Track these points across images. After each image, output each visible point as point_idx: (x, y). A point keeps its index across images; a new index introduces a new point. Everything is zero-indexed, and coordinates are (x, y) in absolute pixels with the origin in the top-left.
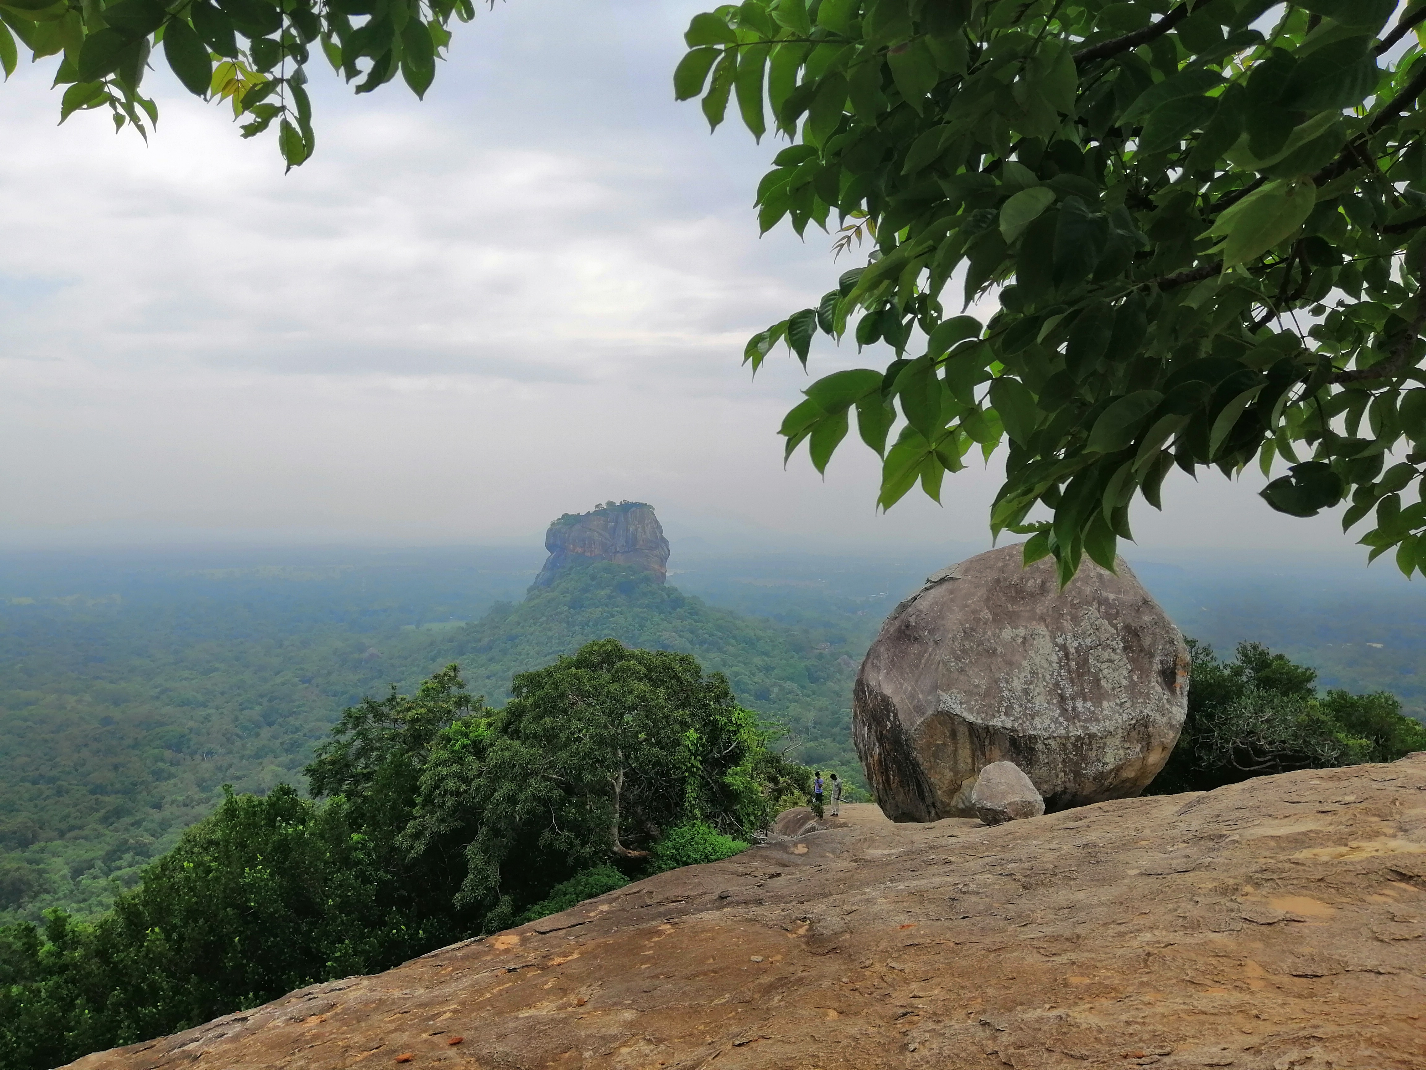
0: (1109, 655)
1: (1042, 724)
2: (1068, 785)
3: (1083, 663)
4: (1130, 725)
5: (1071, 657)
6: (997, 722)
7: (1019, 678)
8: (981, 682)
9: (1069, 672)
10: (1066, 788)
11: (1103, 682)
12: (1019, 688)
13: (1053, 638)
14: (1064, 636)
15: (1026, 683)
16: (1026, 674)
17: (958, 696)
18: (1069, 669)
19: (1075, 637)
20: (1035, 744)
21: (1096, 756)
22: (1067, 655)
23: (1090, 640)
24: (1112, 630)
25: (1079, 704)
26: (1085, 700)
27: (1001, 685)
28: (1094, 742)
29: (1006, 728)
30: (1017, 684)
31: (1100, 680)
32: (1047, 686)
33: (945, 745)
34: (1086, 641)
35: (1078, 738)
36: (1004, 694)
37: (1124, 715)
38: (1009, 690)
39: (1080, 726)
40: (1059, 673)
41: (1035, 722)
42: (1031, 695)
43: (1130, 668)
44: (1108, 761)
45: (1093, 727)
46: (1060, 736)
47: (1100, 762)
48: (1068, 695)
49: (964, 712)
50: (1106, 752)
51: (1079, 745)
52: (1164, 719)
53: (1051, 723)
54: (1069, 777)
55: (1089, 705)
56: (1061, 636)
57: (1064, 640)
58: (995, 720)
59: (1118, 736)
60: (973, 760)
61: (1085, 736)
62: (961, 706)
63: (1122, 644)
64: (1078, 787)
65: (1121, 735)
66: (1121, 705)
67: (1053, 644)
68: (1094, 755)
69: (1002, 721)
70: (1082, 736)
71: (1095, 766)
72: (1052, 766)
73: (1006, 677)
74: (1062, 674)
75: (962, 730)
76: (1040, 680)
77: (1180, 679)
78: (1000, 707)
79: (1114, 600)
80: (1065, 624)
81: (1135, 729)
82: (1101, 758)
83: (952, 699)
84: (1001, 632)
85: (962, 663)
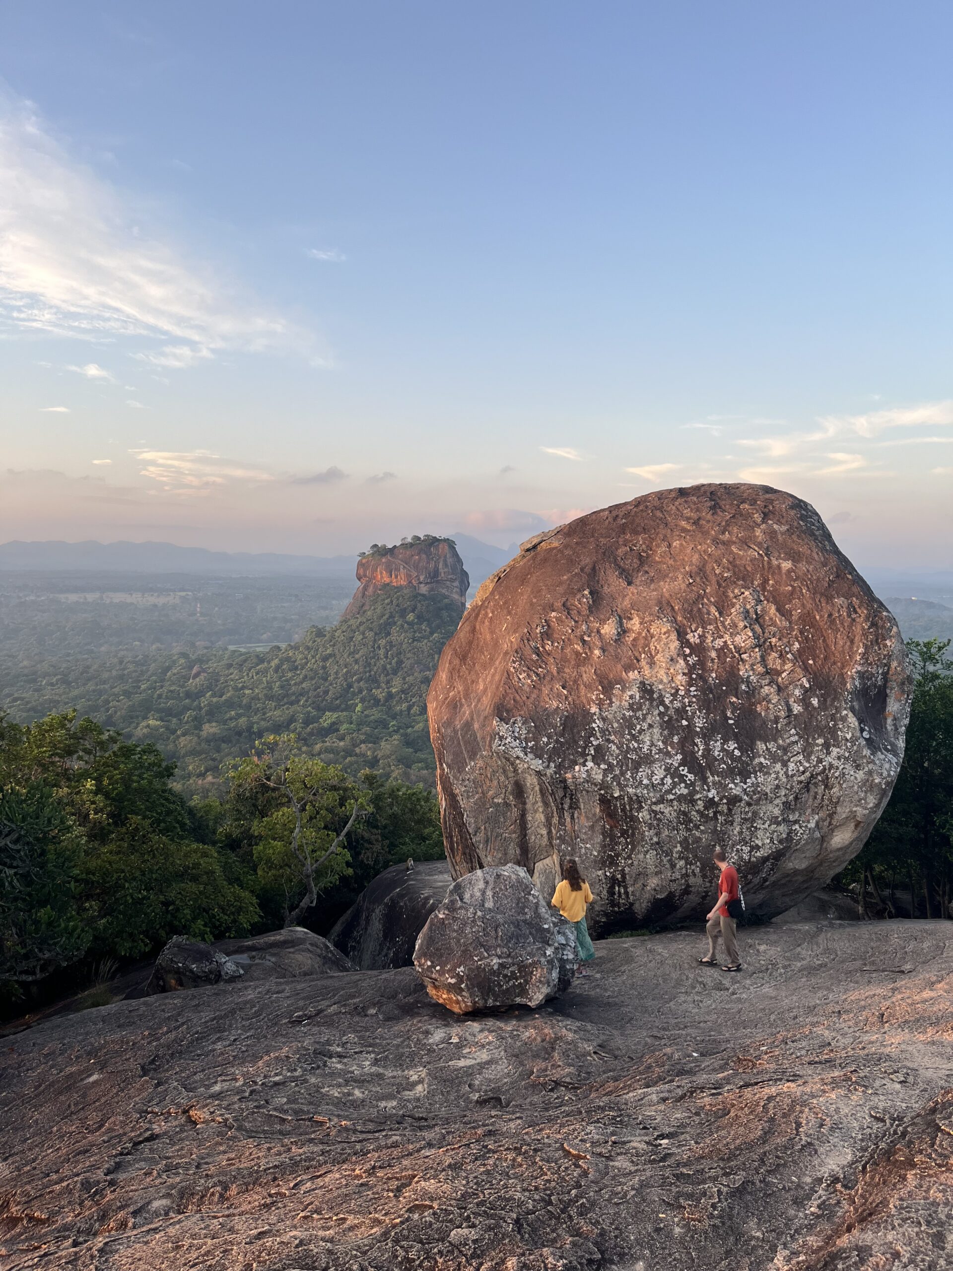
0: (774, 663)
1: (651, 776)
3: (729, 674)
4: (799, 782)
5: (709, 665)
6: (579, 772)
7: (621, 699)
8: (561, 706)
9: (705, 689)
11: (760, 708)
12: (620, 716)
13: (682, 632)
14: (700, 629)
16: (633, 692)
17: (524, 726)
18: (704, 684)
19: (719, 633)
20: (639, 811)
22: (703, 661)
23: (743, 637)
24: (781, 620)
25: (716, 746)
26: (726, 739)
27: (592, 710)
28: (736, 810)
29: (593, 783)
30: (617, 708)
31: (756, 703)
32: (665, 714)
33: (507, 805)
34: (738, 639)
35: (710, 803)
36: (594, 725)
37: (791, 766)
38: (604, 719)
39: (714, 783)
40: (688, 691)
41: (640, 774)
42: (638, 727)
43: (807, 686)
44: (760, 844)
45: (736, 785)
46: (680, 798)
47: (746, 844)
48: (698, 729)
49: (529, 755)
50: (756, 828)
51: (711, 815)
52: (860, 775)
53: (665, 777)
54: (693, 867)
55: (732, 748)
56: (696, 631)
57: (700, 636)
58: (577, 768)
59: (777, 801)
60: (550, 833)
61: (721, 799)
62: (527, 744)
63: (796, 643)
64: (708, 884)
65: (784, 799)
66: (785, 750)
67: (682, 643)
68: (735, 832)
69: (587, 771)
70: (716, 799)
71: (737, 850)
72: (665, 849)
73: (602, 696)
74: (692, 694)
75: (531, 781)
76: (654, 704)
77: (893, 704)
78: (587, 746)
79: (789, 570)
80: (705, 611)
81: (808, 790)
82: (748, 838)
83: (513, 732)
84: (602, 624)
85: (537, 675)
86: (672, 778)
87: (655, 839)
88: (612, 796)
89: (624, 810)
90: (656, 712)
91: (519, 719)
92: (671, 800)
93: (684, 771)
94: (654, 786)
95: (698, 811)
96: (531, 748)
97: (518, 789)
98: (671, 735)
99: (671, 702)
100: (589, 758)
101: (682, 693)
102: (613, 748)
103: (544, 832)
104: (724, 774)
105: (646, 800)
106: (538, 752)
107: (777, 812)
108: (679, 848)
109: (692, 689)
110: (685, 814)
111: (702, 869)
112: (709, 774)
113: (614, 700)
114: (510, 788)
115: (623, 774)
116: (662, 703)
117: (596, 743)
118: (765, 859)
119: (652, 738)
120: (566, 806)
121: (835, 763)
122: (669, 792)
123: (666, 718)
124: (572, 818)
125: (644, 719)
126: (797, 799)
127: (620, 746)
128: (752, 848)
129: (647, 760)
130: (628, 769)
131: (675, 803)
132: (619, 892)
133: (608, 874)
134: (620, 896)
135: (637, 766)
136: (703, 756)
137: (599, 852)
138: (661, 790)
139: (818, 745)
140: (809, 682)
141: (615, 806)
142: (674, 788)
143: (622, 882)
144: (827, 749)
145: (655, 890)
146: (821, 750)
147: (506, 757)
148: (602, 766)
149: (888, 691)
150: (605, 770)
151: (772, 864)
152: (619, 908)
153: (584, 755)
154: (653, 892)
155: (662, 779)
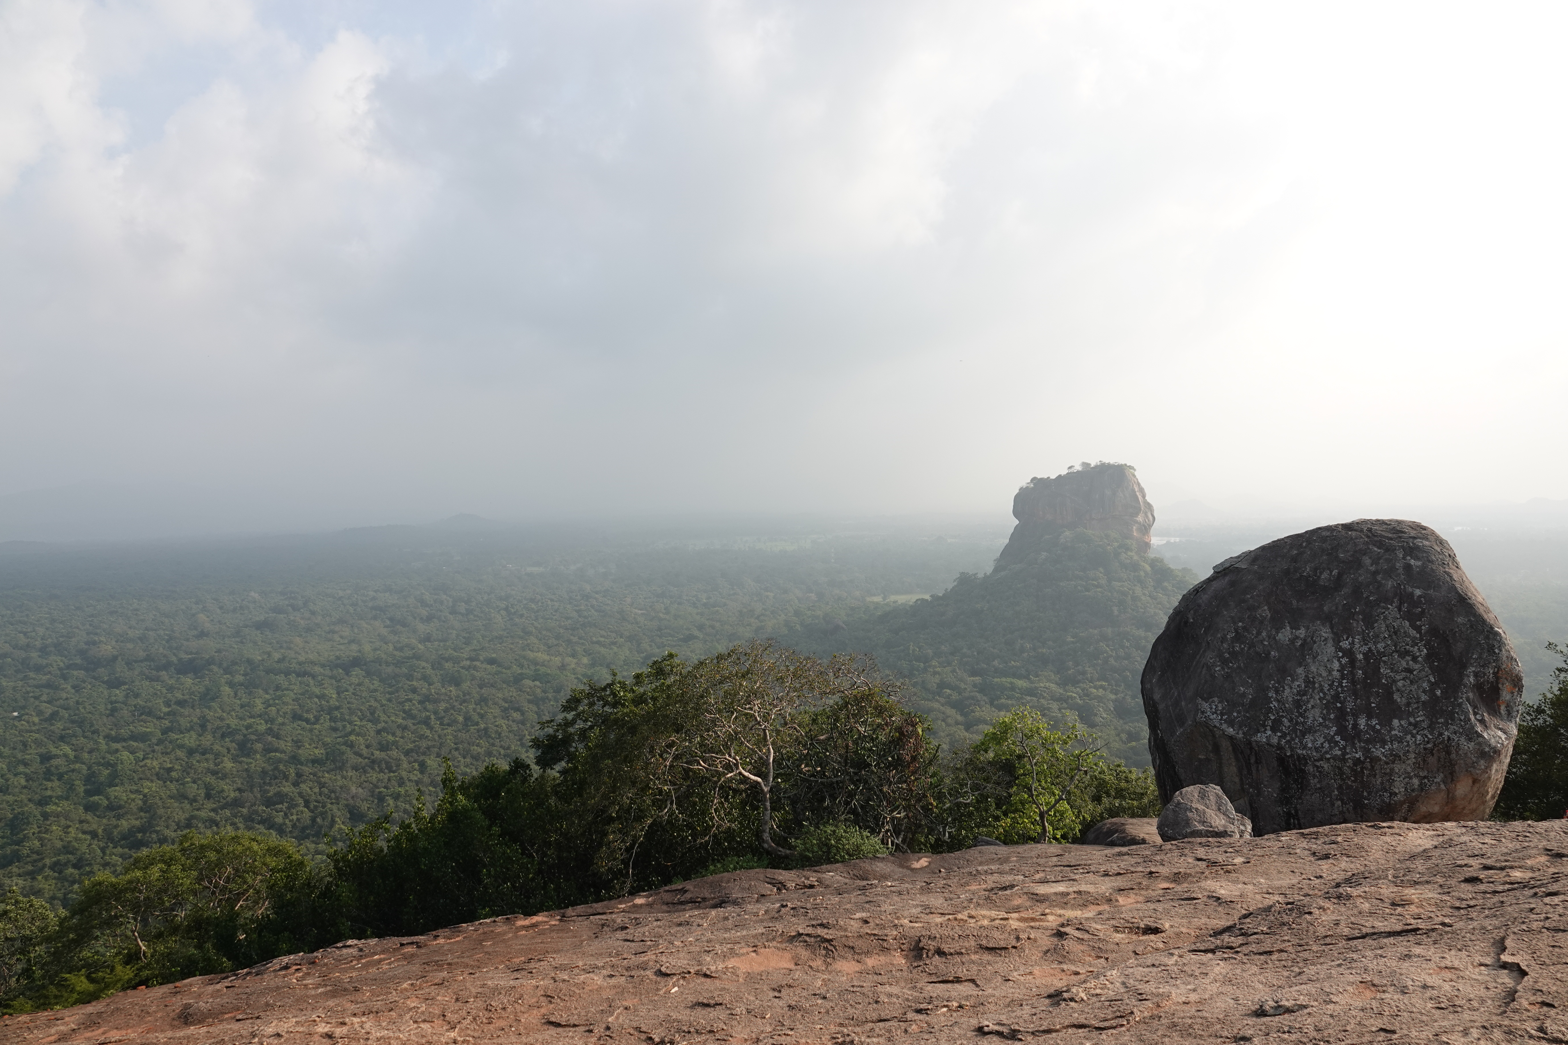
0: (1407, 664)
1: (1313, 742)
2: (1347, 816)
3: (1372, 672)
4: (1425, 749)
5: (1358, 664)
6: (1261, 738)
7: (1291, 688)
8: (1246, 691)
9: (1353, 682)
11: (1396, 697)
12: (1290, 699)
13: (1337, 640)
14: (1350, 638)
15: (1299, 693)
16: (1300, 683)
17: (1220, 705)
18: (1353, 679)
19: (1365, 641)
20: (1305, 765)
21: (1382, 783)
22: (1353, 661)
23: (1383, 645)
24: (1413, 633)
25: (1362, 722)
26: (1369, 717)
27: (1270, 695)
28: (1377, 767)
29: (1271, 745)
30: (1288, 693)
31: (1393, 693)
32: (1324, 698)
33: (1208, 759)
34: (1379, 646)
35: (1357, 762)
36: (1272, 705)
37: (1419, 737)
38: (1278, 701)
39: (1361, 747)
40: (1340, 684)
41: (1305, 740)
42: (1304, 707)
43: (1433, 680)
44: (1397, 791)
45: (1377, 749)
46: (1335, 758)
47: (1386, 791)
48: (1349, 710)
49: (1223, 725)
50: (1393, 780)
51: (1359, 770)
52: (1472, 745)
53: (1324, 742)
55: (1374, 723)
56: (1347, 639)
57: (1350, 644)
58: (1259, 735)
59: (1409, 762)
60: (1241, 780)
61: (1365, 759)
62: (1222, 717)
63: (1425, 650)
65: (1414, 760)
66: (1416, 725)
67: (1336, 648)
68: (1378, 782)
69: (1267, 737)
70: (1362, 759)
71: (1380, 796)
72: (1326, 792)
73: (1277, 685)
74: (1344, 685)
75: (1225, 744)
76: (1316, 691)
77: (1505, 695)
78: (1266, 720)
79: (1420, 597)
80: (1355, 625)
81: (1433, 755)
82: (1387, 787)
83: (1211, 708)
84: (1277, 633)
85: (1229, 668)
86: (1329, 743)
87: (1318, 786)
88: (1285, 755)
89: (1294, 765)
90: (1317, 697)
91: (1216, 699)
92: (1329, 759)
93: (1338, 738)
94: (1316, 748)
95: (1349, 767)
96: (1225, 720)
97: (1216, 749)
98: (1329, 713)
99: (1329, 690)
100: (1268, 728)
102: (1285, 720)
103: (1237, 780)
104: (1368, 741)
105: (1310, 758)
106: (1231, 723)
107: (1409, 770)
108: (1336, 792)
109: (1344, 681)
110: (1339, 768)
111: (1355, 808)
112: (1356, 741)
113: (1286, 687)
114: (1210, 748)
115: (1293, 739)
116: (1322, 690)
117: (1273, 718)
118: (1402, 803)
119: (1314, 715)
120: (1253, 760)
121: (1453, 736)
122: (1327, 752)
123: (1325, 702)
124: (1258, 770)
125: (1308, 702)
126: (1424, 761)
127: (1291, 720)
128: (1391, 794)
129: (1310, 730)
130: (1296, 736)
131: (1331, 761)
135: (1303, 734)
136: (1353, 728)
137: (1278, 795)
138: (1321, 751)
139: (1439, 723)
140: (1434, 678)
141: (1288, 762)
142: (1331, 750)
143: (1296, 816)
144: (1447, 726)
146: (1442, 727)
147: (1206, 724)
148: (1279, 734)
149: (1500, 686)
150: (1280, 737)
151: (1409, 807)
153: (1264, 726)
155: (1322, 744)
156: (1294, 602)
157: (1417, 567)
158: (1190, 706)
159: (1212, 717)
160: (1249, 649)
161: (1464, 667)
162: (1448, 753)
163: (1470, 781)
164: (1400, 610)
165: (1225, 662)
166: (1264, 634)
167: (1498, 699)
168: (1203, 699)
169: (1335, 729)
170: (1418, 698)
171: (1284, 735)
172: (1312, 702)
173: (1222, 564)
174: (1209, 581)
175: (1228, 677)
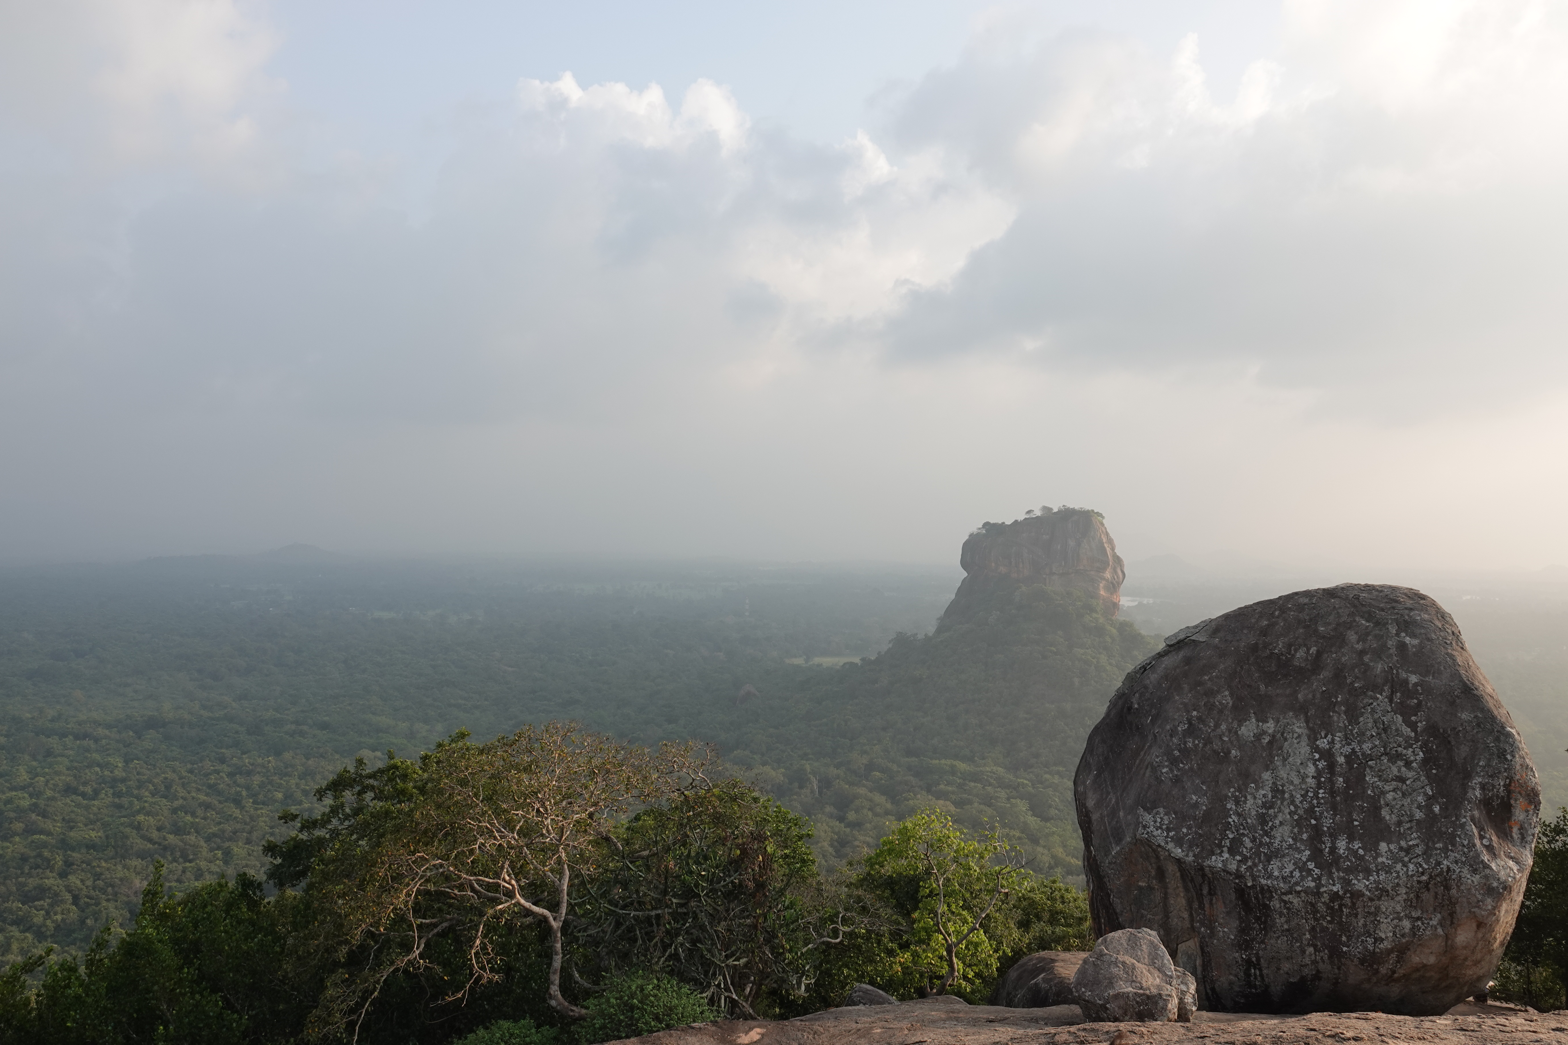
0: (1399, 771)
1: (1281, 869)
2: (1321, 966)
3: (1356, 780)
4: (1419, 882)
5: (1338, 769)
6: (1216, 862)
7: (1255, 798)
8: (1199, 800)
9: (1332, 793)
10: (1318, 971)
11: (1385, 813)
12: (1254, 813)
13: (1313, 738)
14: (1330, 736)
15: (1264, 805)
16: (1265, 791)
17: (1166, 818)
18: (1332, 788)
19: (1347, 740)
20: (1270, 900)
21: (1365, 925)
22: (1332, 766)
23: (1370, 745)
24: (1407, 731)
25: (1342, 845)
26: (1351, 839)
27: (1229, 806)
28: (1359, 904)
29: (1228, 872)
30: (1251, 805)
31: (1380, 808)
32: (1295, 813)
33: (1150, 888)
34: (1365, 746)
35: (1335, 896)
36: (1230, 820)
37: (1411, 866)
38: (1239, 815)
39: (1339, 878)
40: (1316, 794)
41: (1270, 867)
42: (1270, 824)
43: (1431, 793)
44: (1383, 937)
45: (1359, 881)
46: (1307, 891)
47: (1370, 936)
48: (1325, 829)
49: (1169, 843)
50: (1379, 921)
51: (1336, 907)
52: (1477, 878)
53: (1294, 870)
54: (1322, 954)
55: (1357, 847)
56: (1325, 737)
57: (1329, 743)
58: (1214, 858)
59: (1399, 898)
60: (1191, 915)
61: (1345, 894)
62: (1168, 834)
63: (1421, 753)
64: (1336, 971)
65: (1405, 896)
66: (1408, 850)
67: (1312, 748)
68: (1360, 924)
69: (1223, 861)
70: (1341, 893)
71: (1362, 941)
72: (1295, 935)
73: (1237, 794)
74: (1320, 796)
75: (1171, 869)
76: (1285, 803)
77: (1519, 815)
78: (1223, 839)
79: (1416, 684)
80: (1335, 718)
81: (1428, 890)
82: (1372, 930)
83: (1155, 822)
84: (1240, 726)
85: (1179, 770)
86: (1301, 872)
87: (1286, 927)
88: (1246, 885)
89: (1257, 898)
90: (1287, 811)
91: (1161, 810)
92: (1299, 892)
93: (1311, 865)
94: (1284, 878)
95: (1324, 903)
96: (1172, 838)
97: (1161, 874)
98: (1301, 832)
99: (1301, 802)
100: (1225, 849)
101: (1310, 794)
102: (1247, 841)
103: (1186, 915)
104: (1348, 871)
105: (1276, 890)
106: (1179, 842)
107: (1399, 908)
108: (1308, 936)
109: (1321, 791)
110: (1312, 905)
111: (1330, 957)
112: (1334, 870)
113: (1249, 797)
114: (1153, 873)
115: (1255, 865)
116: (1293, 802)
117: (1231, 836)
118: (1389, 952)
119: (1283, 835)
120: (1205, 892)
121: (1453, 866)
122: (1297, 884)
123: (1296, 817)
124: (1211, 904)
125: (1276, 816)
126: (1418, 897)
127: (1253, 840)
128: (1376, 940)
129: (1277, 854)
130: (1260, 861)
131: (1303, 894)
132: (1255, 974)
133: (1244, 956)
134: (1256, 978)
135: (1269, 859)
136: (1330, 853)
137: (1236, 936)
138: (1290, 882)
139: (1436, 849)
140: (1432, 790)
141: (1249, 894)
142: (1302, 880)
143: (1257, 965)
144: (1446, 853)
145: (1287, 973)
146: (1440, 854)
147: (1148, 843)
148: (1238, 858)
149: (1512, 802)
150: (1240, 861)
151: (1397, 956)
152: (1256, 990)
153: (1220, 846)
154: (1286, 976)
155: (1291, 872)
156: (1262, 687)
157: (1413, 646)
158: (1129, 817)
159: (1155, 833)
160: (1205, 745)
161: (1468, 776)
162: (1447, 888)
163: (1474, 925)
164: (1391, 701)
165: (1174, 762)
166: (1223, 727)
167: (1509, 818)
168: (1146, 809)
169: (1307, 853)
170: (1412, 816)
171: (1244, 860)
172: (1280, 817)
173: (1175, 635)
174: (1160, 655)
175: (1177, 781)
